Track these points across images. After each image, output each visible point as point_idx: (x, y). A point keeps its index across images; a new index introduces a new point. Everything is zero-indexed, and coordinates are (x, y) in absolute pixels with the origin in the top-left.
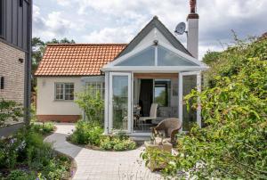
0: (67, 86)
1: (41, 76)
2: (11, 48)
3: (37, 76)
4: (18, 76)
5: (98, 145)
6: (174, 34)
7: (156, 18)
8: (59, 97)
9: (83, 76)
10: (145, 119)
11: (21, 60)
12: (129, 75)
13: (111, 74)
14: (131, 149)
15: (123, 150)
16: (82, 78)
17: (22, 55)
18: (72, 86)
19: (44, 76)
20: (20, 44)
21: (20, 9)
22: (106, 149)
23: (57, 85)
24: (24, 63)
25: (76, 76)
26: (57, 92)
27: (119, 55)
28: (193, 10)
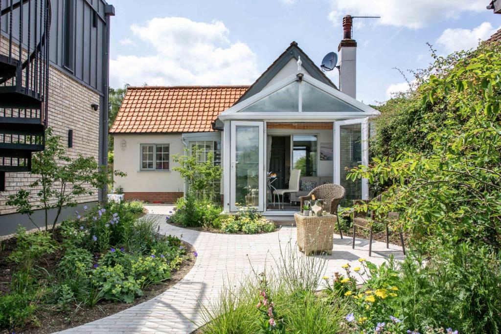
0: (159, 149)
1: (120, 133)
2: (81, 88)
3: (115, 133)
4: (90, 130)
5: (217, 227)
6: (321, 69)
7: (294, 45)
8: (146, 166)
9: (183, 132)
10: (282, 192)
11: (94, 107)
12: (260, 124)
13: (234, 124)
14: (267, 231)
15: (256, 232)
16: (183, 136)
17: (96, 100)
18: (167, 149)
19: (125, 133)
20: (93, 83)
21: (94, 30)
22: (231, 232)
23: (143, 148)
24: (98, 112)
25: (172, 133)
26: (144, 157)
27: (240, 100)
28: (348, 34)
